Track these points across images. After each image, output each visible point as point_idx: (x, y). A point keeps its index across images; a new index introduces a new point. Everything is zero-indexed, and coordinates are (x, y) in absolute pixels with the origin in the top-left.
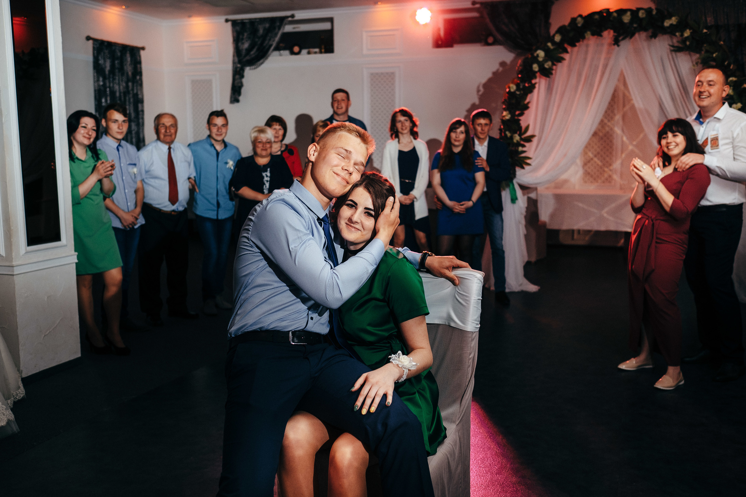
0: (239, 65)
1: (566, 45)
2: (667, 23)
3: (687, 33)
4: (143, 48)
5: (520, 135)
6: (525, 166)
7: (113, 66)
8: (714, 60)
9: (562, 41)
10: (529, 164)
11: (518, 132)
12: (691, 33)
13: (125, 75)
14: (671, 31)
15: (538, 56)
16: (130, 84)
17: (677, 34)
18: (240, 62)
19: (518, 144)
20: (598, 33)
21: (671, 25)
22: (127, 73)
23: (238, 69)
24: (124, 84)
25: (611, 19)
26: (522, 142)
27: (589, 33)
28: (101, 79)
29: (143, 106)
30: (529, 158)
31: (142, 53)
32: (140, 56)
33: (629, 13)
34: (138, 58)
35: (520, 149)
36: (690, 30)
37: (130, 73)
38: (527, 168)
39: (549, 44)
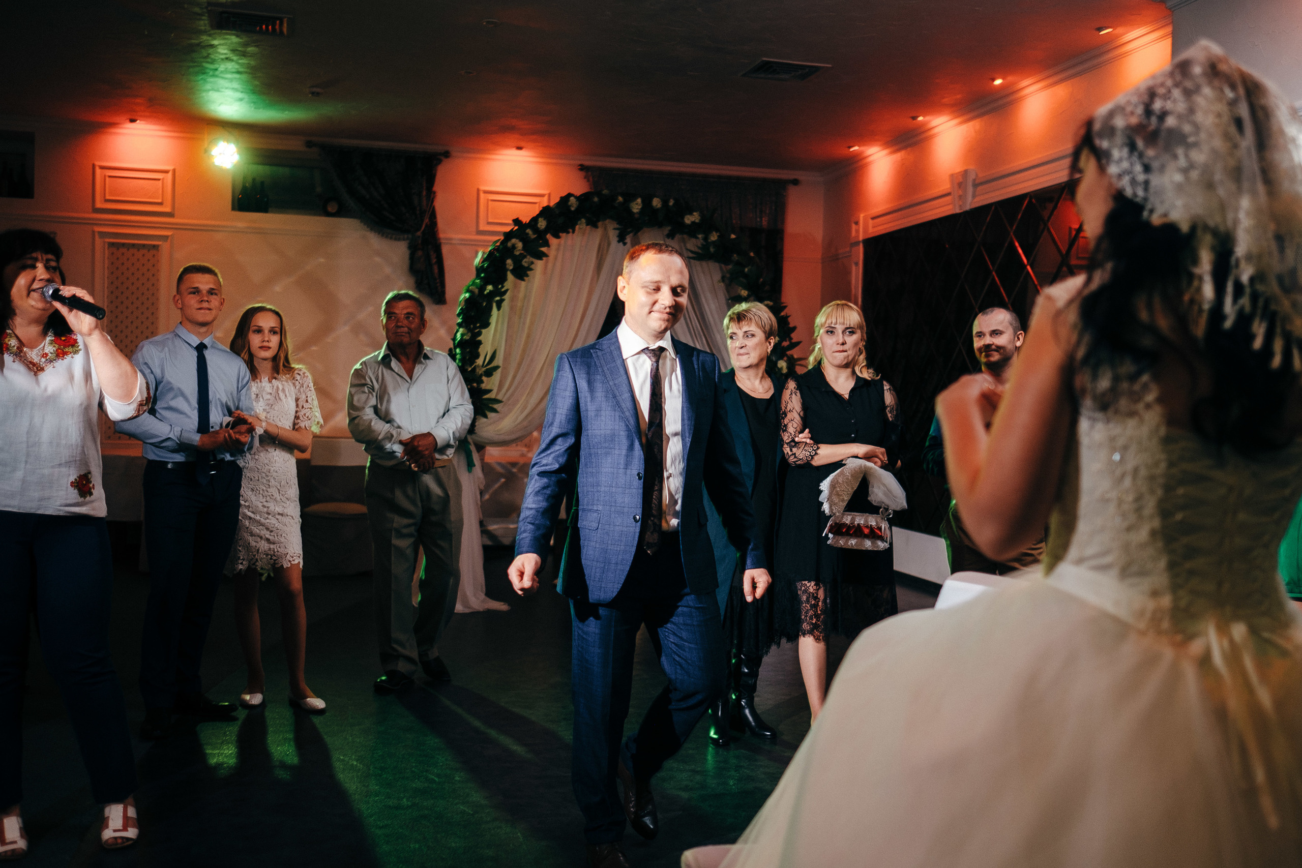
1: (549, 236)
2: (688, 220)
3: (714, 237)
5: (484, 365)
6: (489, 413)
8: (746, 276)
9: (547, 230)
10: (494, 411)
12: (719, 236)
14: (692, 231)
15: (514, 247)
17: (700, 236)
19: (480, 379)
20: (593, 223)
21: (693, 223)
25: (616, 205)
27: (583, 220)
33: (639, 200)
35: (484, 386)
36: (716, 232)
39: (529, 231)
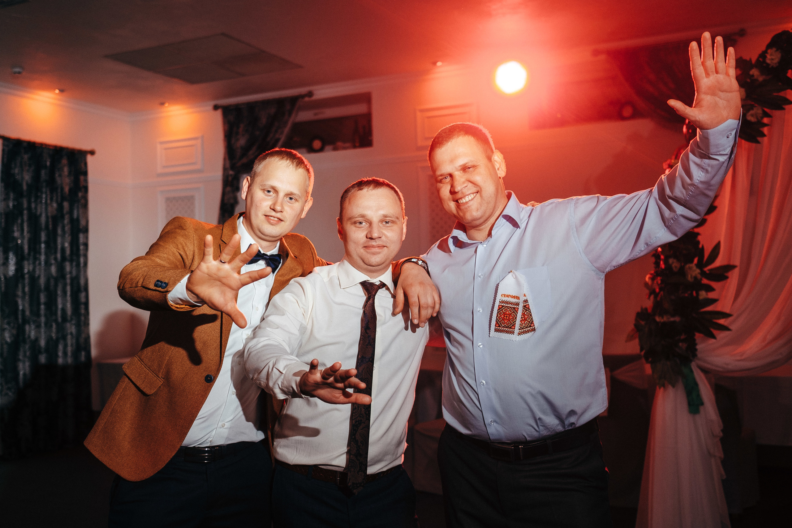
0: (231, 172)
4: (92, 153)
5: (700, 265)
6: (715, 332)
7: (36, 177)
10: (725, 328)
11: (696, 260)
13: (59, 190)
16: (66, 204)
18: (233, 167)
19: (698, 286)
22: (62, 189)
23: (230, 179)
24: (55, 205)
26: (705, 281)
28: (12, 196)
29: (87, 238)
30: (726, 315)
31: (89, 158)
32: (86, 164)
34: (83, 166)
35: (703, 295)
37: (67, 189)
38: (722, 336)
39: (755, 72)
